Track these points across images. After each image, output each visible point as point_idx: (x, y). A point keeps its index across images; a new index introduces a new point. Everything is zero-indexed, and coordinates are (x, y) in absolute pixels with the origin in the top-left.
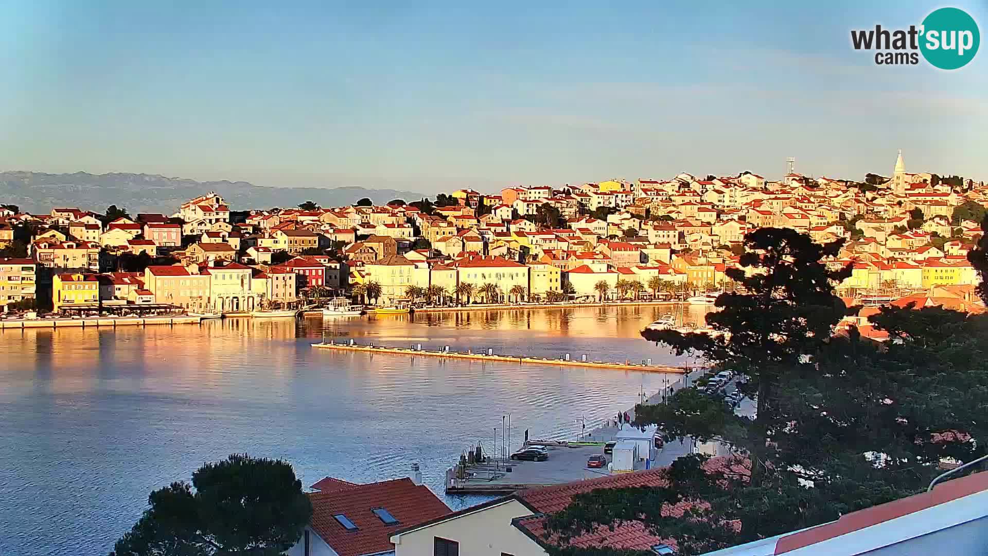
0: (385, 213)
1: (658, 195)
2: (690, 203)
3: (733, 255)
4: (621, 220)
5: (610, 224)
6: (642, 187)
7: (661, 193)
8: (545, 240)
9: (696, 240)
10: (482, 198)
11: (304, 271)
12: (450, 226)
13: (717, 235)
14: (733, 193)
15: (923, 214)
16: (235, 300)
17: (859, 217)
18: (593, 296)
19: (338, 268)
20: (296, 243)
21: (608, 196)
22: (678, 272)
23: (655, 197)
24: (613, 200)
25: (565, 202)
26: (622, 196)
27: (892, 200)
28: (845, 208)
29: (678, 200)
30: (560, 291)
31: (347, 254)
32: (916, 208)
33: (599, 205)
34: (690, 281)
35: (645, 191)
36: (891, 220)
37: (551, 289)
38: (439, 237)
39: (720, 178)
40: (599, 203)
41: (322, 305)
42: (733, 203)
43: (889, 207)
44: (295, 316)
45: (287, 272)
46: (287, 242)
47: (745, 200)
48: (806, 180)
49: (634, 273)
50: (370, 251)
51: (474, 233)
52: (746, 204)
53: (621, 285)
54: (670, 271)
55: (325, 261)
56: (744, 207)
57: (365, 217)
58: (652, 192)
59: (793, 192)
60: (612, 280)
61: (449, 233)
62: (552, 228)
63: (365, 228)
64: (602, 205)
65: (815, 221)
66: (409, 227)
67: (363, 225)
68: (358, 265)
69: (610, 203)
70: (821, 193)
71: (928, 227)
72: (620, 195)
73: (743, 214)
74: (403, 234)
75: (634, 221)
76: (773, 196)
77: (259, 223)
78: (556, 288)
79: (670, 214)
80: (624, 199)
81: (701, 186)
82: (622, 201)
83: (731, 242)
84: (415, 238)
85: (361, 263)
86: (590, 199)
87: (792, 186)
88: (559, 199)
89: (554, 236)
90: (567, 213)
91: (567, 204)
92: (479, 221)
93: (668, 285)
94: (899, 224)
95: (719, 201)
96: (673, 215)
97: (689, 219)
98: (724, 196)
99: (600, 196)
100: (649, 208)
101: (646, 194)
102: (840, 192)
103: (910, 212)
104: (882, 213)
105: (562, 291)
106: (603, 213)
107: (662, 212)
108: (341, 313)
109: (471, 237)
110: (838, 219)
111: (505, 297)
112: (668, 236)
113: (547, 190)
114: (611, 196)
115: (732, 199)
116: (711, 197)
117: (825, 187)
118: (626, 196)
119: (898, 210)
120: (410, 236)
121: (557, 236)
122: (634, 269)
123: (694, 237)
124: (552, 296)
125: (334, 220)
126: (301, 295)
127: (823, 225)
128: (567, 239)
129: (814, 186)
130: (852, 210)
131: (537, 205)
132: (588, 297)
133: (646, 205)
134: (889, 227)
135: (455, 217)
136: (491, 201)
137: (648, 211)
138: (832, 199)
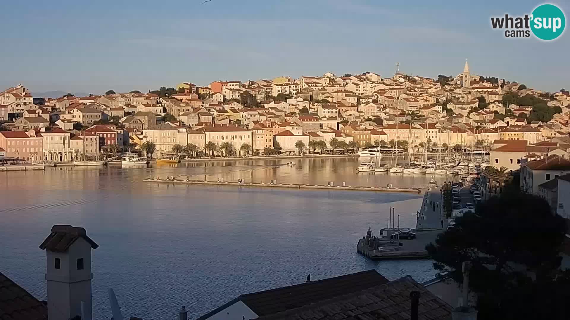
0: (142, 97)
1: (316, 86)
2: (338, 91)
3: (376, 124)
4: (297, 102)
5: (291, 105)
6: (305, 81)
7: (318, 85)
8: (251, 115)
9: (350, 115)
10: (197, 89)
11: (103, 134)
12: (187, 106)
13: (362, 112)
14: (365, 85)
15: (486, 100)
16: (60, 154)
17: (448, 101)
18: (294, 151)
19: (122, 133)
20: (87, 117)
21: (284, 87)
22: (347, 135)
23: (314, 88)
24: (287, 90)
25: (257, 90)
26: (293, 87)
27: (465, 90)
28: (438, 95)
29: (330, 89)
30: (273, 148)
31: (123, 124)
32: (481, 96)
33: (279, 93)
34: (356, 141)
35: (307, 83)
36: (469, 103)
37: (266, 147)
38: (182, 113)
39: (355, 75)
40: (279, 91)
41: (120, 158)
42: (365, 92)
43: (465, 95)
44: (103, 165)
45: (93, 135)
46: (81, 117)
47: (374, 90)
48: (409, 77)
49: (319, 136)
50: (139, 122)
51: (204, 110)
52: (375, 92)
53: (311, 144)
54: (342, 134)
55: (114, 128)
56: (374, 94)
57: (127, 100)
58: (312, 84)
59: (402, 84)
60: (306, 140)
61: (187, 110)
62: (254, 107)
63: (129, 107)
64: (280, 92)
65: (421, 103)
66: (160, 106)
67: (128, 105)
68: (134, 131)
69: (286, 91)
70: (419, 86)
71: (492, 107)
72: (292, 86)
73: (375, 98)
74: (156, 111)
75: (306, 102)
76: (391, 87)
77: (55, 105)
78: (270, 145)
79: (327, 99)
80: (294, 88)
81: (343, 81)
82: (294, 90)
83: (373, 116)
84: (164, 114)
85: (136, 130)
86: (272, 89)
87: (400, 81)
88: (253, 88)
89: (257, 113)
90: (259, 98)
91: (259, 92)
92: (203, 103)
93: (342, 144)
94: (473, 106)
95: (357, 90)
96: (329, 99)
97: (342, 102)
98: (359, 87)
99: (279, 86)
100: (312, 95)
101: (308, 85)
102: (432, 85)
103: (478, 98)
104: (461, 99)
105: (274, 148)
106: (283, 97)
107: (321, 97)
108: (133, 163)
109: (204, 113)
110: (435, 102)
111: (237, 152)
112: (332, 112)
113: (238, 84)
114: (286, 87)
115: (365, 89)
116: (351, 87)
117: (420, 82)
118: (296, 86)
119: (470, 97)
120: (160, 113)
121: (258, 113)
122: (319, 133)
123: (348, 113)
124: (268, 151)
125: (108, 102)
126: (102, 151)
127: (427, 106)
128: (265, 114)
129: (414, 81)
130: (442, 97)
131: (239, 93)
132: (290, 152)
133: (310, 93)
134: (468, 107)
135: (187, 100)
136: (203, 90)
137: (311, 96)
138: (428, 89)
